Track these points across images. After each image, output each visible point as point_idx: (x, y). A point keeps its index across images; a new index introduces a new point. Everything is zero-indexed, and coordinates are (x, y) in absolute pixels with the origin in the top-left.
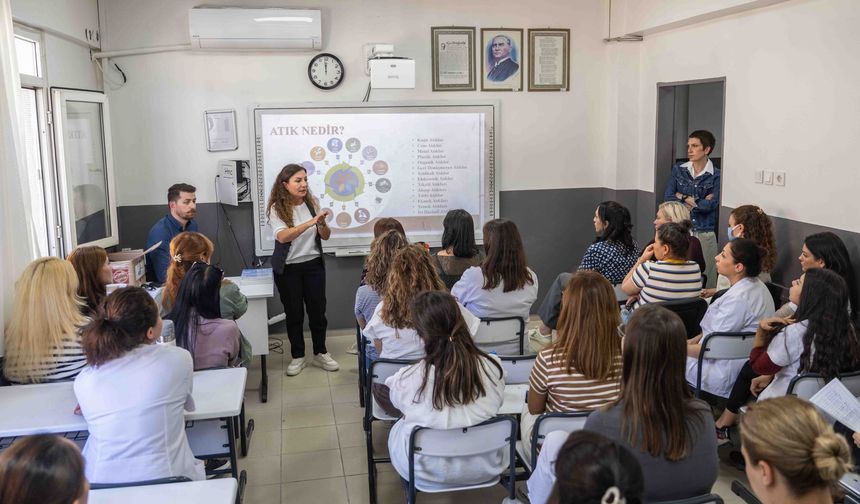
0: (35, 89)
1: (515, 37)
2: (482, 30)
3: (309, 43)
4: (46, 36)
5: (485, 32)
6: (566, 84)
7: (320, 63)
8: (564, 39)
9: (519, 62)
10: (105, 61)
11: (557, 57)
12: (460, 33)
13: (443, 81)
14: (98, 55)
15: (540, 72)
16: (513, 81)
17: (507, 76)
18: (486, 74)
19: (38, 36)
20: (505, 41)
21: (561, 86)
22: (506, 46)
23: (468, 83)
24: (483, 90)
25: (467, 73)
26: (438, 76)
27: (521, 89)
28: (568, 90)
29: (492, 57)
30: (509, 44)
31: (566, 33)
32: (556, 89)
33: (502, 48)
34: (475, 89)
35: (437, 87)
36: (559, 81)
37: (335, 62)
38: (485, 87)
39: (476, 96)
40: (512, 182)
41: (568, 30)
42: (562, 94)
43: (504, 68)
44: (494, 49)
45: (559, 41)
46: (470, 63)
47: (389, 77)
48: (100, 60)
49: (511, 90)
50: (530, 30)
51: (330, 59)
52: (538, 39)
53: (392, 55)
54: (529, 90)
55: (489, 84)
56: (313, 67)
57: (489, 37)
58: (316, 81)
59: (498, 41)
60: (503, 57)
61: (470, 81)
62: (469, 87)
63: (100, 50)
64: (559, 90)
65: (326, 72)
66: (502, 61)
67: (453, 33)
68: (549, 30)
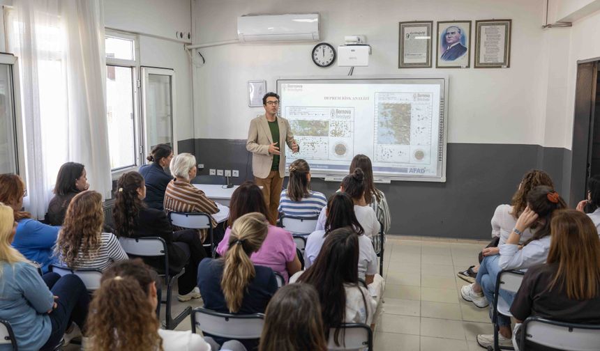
0: (132, 67)
1: (465, 27)
2: (438, 23)
3: (310, 36)
4: (141, 37)
5: (440, 24)
6: (507, 63)
7: (320, 49)
8: (506, 28)
9: (467, 47)
10: (194, 51)
11: (499, 42)
12: (420, 26)
13: (406, 61)
14: (190, 47)
15: (485, 53)
16: (462, 60)
17: (456, 57)
18: (440, 56)
19: (134, 37)
20: (457, 31)
21: (502, 64)
22: (457, 34)
23: (425, 61)
24: (437, 67)
25: (425, 54)
26: (403, 58)
27: (468, 66)
28: (508, 67)
29: (445, 43)
30: (460, 32)
31: (508, 23)
32: (498, 66)
33: (454, 36)
34: (431, 67)
35: (402, 65)
36: (501, 60)
37: (330, 49)
38: (439, 65)
39: (433, 72)
40: (460, 136)
41: (510, 20)
42: (504, 70)
43: (454, 50)
44: (447, 37)
45: (501, 29)
46: (428, 47)
47: (350, 58)
48: (190, 50)
49: (460, 67)
50: (477, 22)
51: (327, 47)
52: (483, 28)
53: (355, 43)
54: (475, 67)
55: (442, 62)
56: (316, 52)
57: (443, 28)
58: (317, 61)
59: (450, 31)
60: (454, 43)
61: (428, 61)
62: (427, 65)
63: (190, 44)
64: (500, 67)
65: (324, 56)
66: (452, 46)
67: (415, 26)
68: (493, 20)
